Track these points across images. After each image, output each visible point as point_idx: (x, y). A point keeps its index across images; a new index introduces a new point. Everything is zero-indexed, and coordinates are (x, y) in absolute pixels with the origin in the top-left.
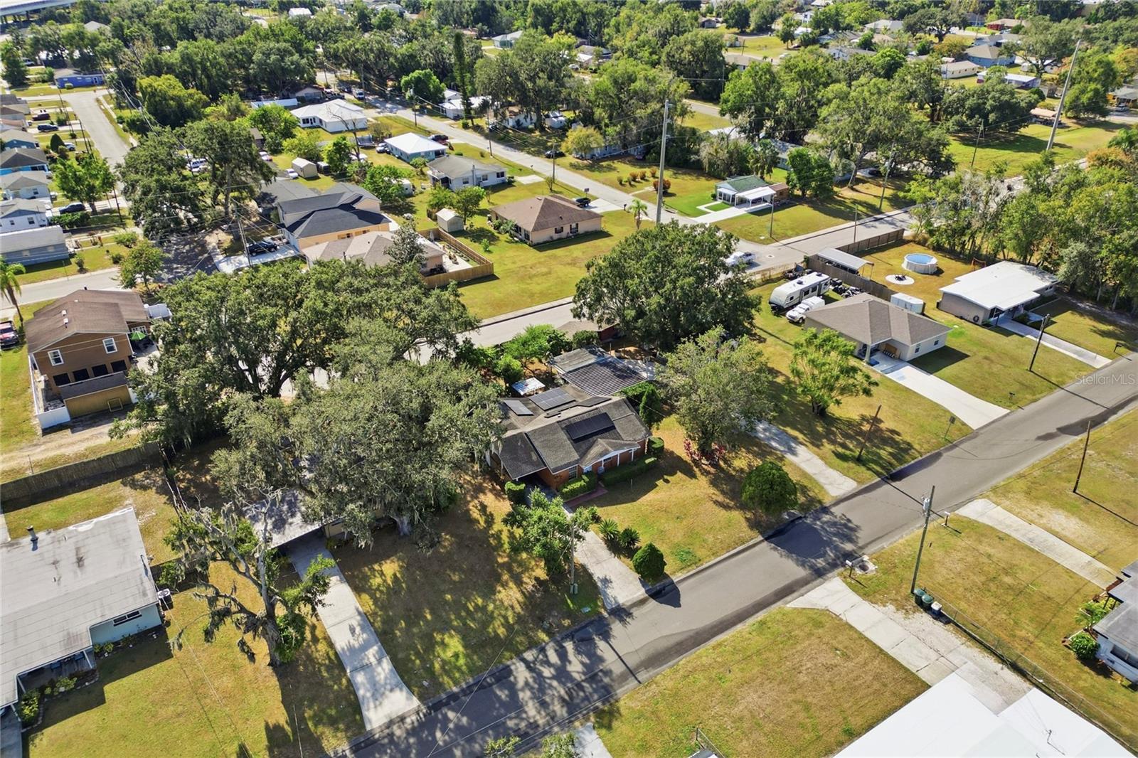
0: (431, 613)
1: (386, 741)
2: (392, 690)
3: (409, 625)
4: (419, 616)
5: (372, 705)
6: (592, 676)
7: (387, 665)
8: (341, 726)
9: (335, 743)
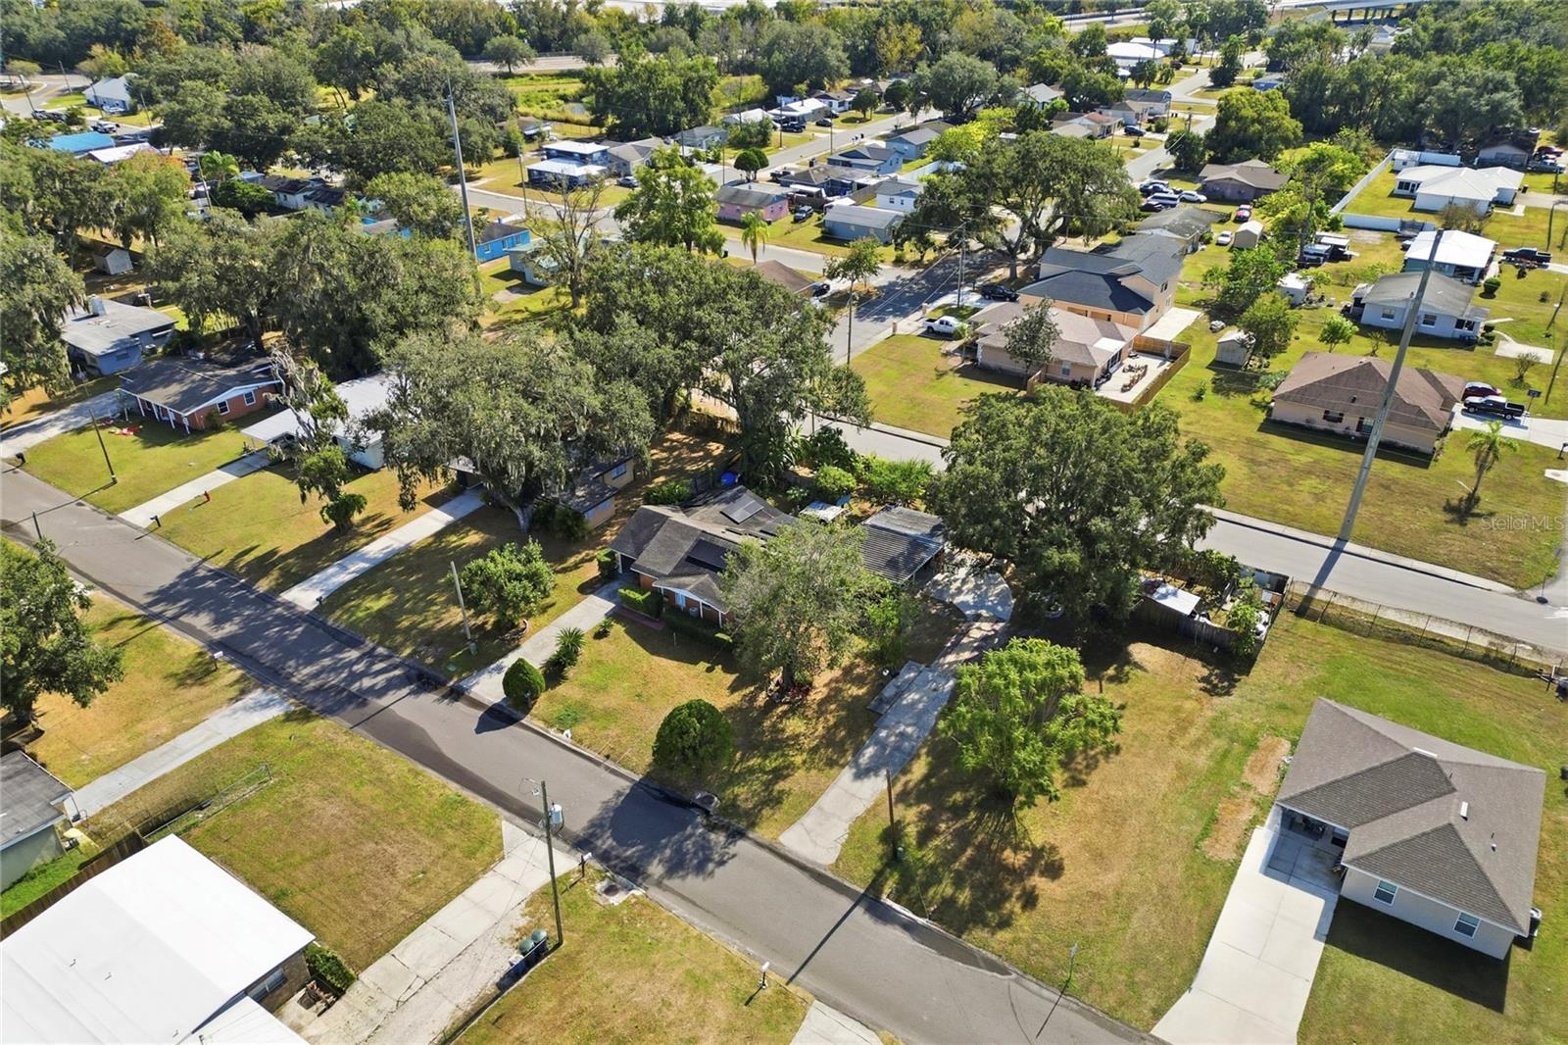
0: (417, 579)
1: (269, 607)
2: (322, 590)
3: (398, 573)
4: (412, 574)
5: (306, 586)
7: (348, 578)
8: (281, 580)
9: (263, 586)
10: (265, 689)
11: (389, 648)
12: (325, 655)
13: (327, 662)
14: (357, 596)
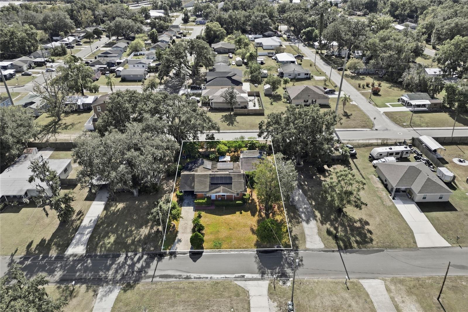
0: (116, 226)
1: (65, 259)
2: (82, 245)
3: (106, 227)
4: (112, 225)
5: (73, 247)
6: (140, 271)
7: (88, 236)
8: (59, 249)
9: (53, 253)
10: (102, 286)
11: (132, 252)
12: (111, 265)
13: (114, 266)
14: (99, 240)
